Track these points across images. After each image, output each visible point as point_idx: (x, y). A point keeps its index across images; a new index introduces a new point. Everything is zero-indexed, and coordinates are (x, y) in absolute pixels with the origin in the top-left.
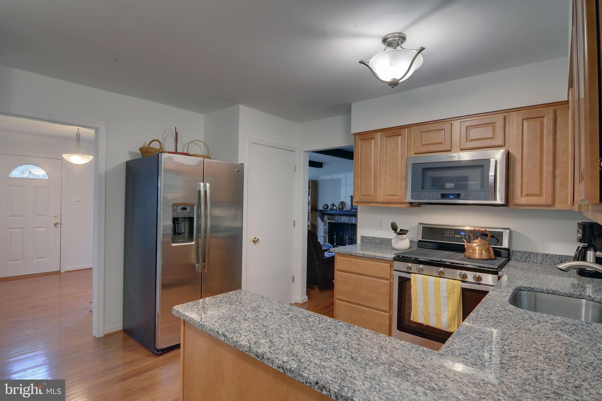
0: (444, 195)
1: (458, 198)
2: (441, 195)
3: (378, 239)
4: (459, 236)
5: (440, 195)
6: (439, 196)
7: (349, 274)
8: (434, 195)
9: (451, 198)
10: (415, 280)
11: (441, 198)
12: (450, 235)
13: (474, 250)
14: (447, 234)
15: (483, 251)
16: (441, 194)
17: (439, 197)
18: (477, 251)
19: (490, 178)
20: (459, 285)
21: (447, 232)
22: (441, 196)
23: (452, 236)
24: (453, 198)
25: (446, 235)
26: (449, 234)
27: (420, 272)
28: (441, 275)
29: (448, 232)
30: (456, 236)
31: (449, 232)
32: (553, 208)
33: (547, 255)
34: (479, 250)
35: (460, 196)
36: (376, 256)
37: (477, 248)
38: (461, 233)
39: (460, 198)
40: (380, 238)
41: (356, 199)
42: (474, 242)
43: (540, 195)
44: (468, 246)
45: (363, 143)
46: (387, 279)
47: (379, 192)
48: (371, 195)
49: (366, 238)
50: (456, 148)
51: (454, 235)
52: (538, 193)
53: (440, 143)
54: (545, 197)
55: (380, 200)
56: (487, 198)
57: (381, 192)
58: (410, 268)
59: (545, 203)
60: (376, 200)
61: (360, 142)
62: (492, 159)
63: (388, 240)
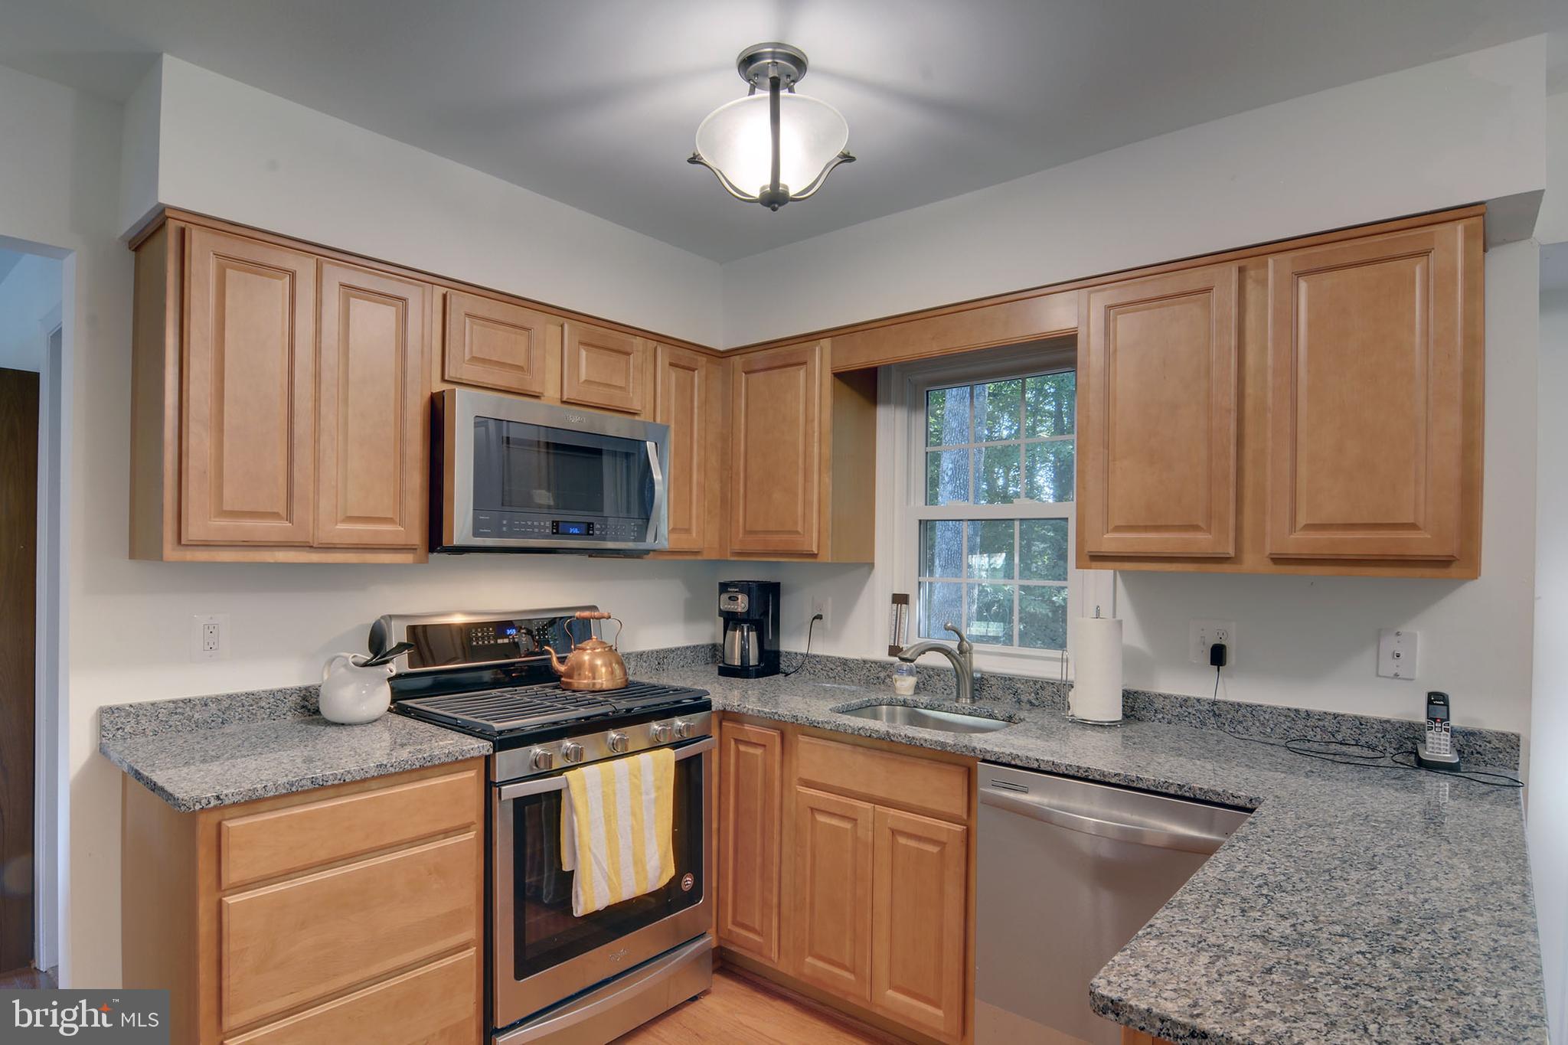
0: (560, 524)
1: (589, 534)
2: (553, 526)
3: (205, 703)
4: (506, 641)
5: (548, 524)
6: (547, 527)
8: (535, 523)
9: (573, 534)
10: (578, 790)
11: (553, 533)
12: (486, 642)
13: (593, 669)
14: (477, 639)
15: (615, 666)
16: (553, 522)
17: (547, 531)
18: (603, 670)
19: (656, 488)
21: (477, 634)
22: (553, 529)
23: (489, 642)
24: (578, 534)
25: (475, 643)
26: (483, 638)
27: (575, 758)
29: (480, 634)
30: (500, 641)
31: (483, 634)
32: (699, 558)
33: (641, 654)
34: (605, 665)
35: (593, 530)
37: (599, 663)
38: (509, 632)
39: (592, 535)
40: (217, 700)
41: (194, 530)
42: (584, 649)
43: (688, 531)
44: (562, 660)
45: (229, 271)
46: (464, 828)
47: (316, 507)
48: (275, 515)
49: (135, 712)
50: (551, 392)
51: (496, 639)
52: (687, 527)
53: (519, 368)
54: (694, 535)
55: (324, 536)
56: (641, 537)
57: (325, 504)
58: (549, 760)
59: (695, 547)
60: (300, 538)
61: (212, 264)
62: (648, 443)
63: (254, 698)
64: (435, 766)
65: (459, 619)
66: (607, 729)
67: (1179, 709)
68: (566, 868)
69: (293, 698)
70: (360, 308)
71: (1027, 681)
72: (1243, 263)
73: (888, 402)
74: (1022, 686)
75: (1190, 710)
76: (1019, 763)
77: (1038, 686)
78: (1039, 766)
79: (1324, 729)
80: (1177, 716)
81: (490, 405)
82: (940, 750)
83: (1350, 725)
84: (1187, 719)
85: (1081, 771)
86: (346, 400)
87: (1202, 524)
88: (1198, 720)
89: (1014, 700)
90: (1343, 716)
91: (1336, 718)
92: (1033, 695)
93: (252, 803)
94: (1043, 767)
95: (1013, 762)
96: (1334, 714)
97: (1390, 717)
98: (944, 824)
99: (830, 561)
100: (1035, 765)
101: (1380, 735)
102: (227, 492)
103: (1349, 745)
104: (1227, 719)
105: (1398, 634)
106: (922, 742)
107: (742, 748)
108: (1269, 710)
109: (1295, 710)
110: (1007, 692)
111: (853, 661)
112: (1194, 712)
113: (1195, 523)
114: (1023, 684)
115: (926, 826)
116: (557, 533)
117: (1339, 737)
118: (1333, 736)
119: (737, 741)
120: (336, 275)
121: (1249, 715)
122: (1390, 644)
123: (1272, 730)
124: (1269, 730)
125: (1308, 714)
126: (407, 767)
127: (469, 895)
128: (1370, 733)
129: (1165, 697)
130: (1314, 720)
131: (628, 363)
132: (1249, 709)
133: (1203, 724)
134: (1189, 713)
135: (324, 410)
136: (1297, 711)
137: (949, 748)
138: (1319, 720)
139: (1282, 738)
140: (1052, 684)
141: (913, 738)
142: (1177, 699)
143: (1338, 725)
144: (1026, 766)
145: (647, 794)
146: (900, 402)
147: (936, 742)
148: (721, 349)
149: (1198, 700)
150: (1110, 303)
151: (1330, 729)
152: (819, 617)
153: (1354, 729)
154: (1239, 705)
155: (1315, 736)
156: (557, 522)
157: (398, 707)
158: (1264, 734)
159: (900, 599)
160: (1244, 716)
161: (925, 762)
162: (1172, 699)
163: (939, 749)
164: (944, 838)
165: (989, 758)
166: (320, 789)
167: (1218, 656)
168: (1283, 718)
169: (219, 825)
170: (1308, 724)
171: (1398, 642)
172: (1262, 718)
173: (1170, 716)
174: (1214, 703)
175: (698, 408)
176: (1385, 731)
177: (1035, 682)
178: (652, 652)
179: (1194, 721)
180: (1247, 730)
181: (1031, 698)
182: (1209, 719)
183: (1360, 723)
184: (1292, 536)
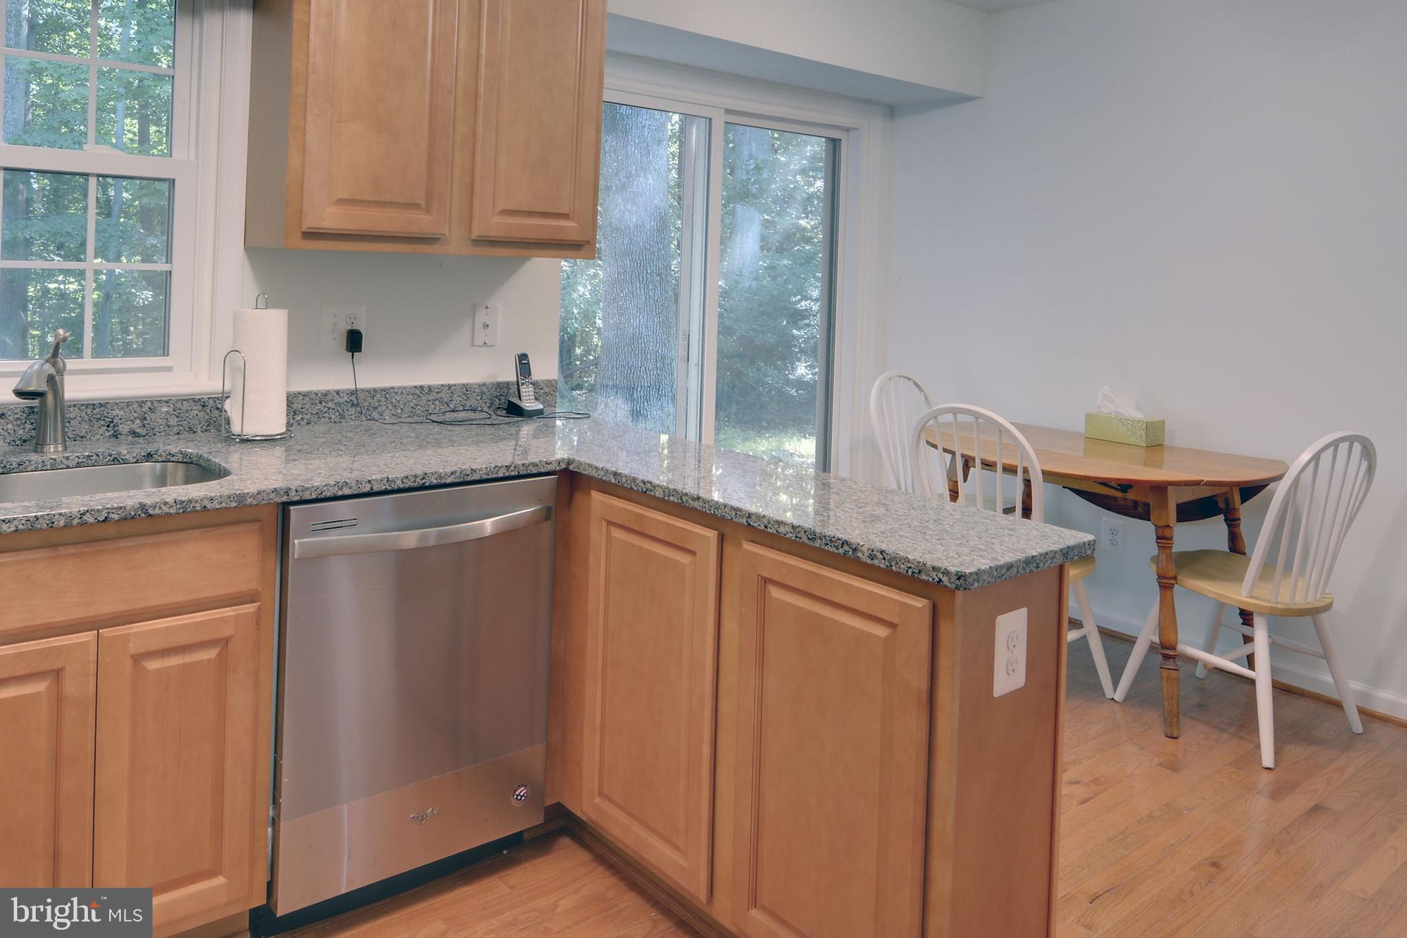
67: (319, 406)
71: (126, 403)
74: (121, 413)
75: (330, 405)
76: (347, 491)
77: (146, 408)
78: (372, 489)
79: (441, 401)
80: (317, 413)
82: (235, 507)
83: (459, 394)
84: (326, 415)
85: (418, 480)
87: (422, 202)
88: (337, 414)
89: (107, 434)
90: (455, 385)
91: (450, 388)
92: (138, 421)
94: (376, 488)
95: (340, 493)
96: (449, 385)
97: (485, 381)
98: (228, 612)
100: (367, 488)
101: (479, 398)
103: (459, 411)
104: (364, 407)
105: (487, 307)
106: (206, 503)
108: (400, 391)
109: (420, 387)
110: (97, 425)
112: (334, 406)
113: (416, 202)
114: (122, 408)
115: (199, 625)
117: (452, 406)
118: (448, 405)
121: (383, 399)
122: (481, 317)
123: (402, 410)
124: (399, 411)
125: (430, 388)
128: (473, 397)
129: (305, 395)
130: (434, 394)
132: (383, 393)
133: (342, 416)
134: (329, 408)
136: (422, 387)
137: (249, 500)
138: (438, 392)
139: (410, 416)
140: (167, 402)
141: (190, 501)
142: (317, 394)
143: (451, 395)
144: (356, 492)
147: (229, 497)
149: (338, 392)
151: (445, 400)
153: (463, 396)
154: (375, 390)
155: (435, 408)
158: (395, 415)
160: (379, 401)
161: (197, 533)
162: (312, 396)
163: (234, 504)
164: (228, 631)
165: (309, 497)
167: (354, 341)
168: (411, 397)
170: (430, 399)
171: (487, 314)
172: (394, 400)
173: (309, 416)
174: (354, 392)
176: (482, 393)
177: (141, 403)
179: (333, 416)
180: (382, 415)
181: (134, 426)
182: (348, 410)
183: (466, 388)
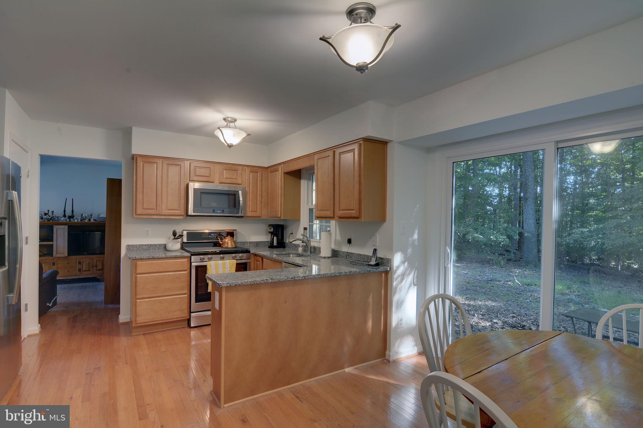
3: (146, 245)
4: (211, 236)
5: (212, 210)
7: (151, 275)
8: (209, 210)
9: (218, 212)
10: (210, 265)
13: (228, 243)
14: (204, 236)
15: (233, 243)
17: (212, 212)
18: (230, 244)
19: (240, 202)
20: (235, 262)
24: (220, 213)
26: (205, 236)
27: (210, 259)
28: (223, 259)
30: (209, 236)
32: (260, 218)
34: (230, 242)
35: (224, 212)
36: (177, 256)
37: (229, 242)
38: (212, 235)
40: (148, 245)
41: (138, 212)
42: (226, 239)
43: (256, 212)
44: (222, 242)
45: (145, 164)
46: (186, 270)
47: (162, 207)
48: (154, 209)
49: (133, 246)
50: (217, 181)
51: (208, 236)
52: (256, 210)
53: (208, 177)
54: (258, 213)
55: (163, 213)
56: (238, 213)
57: (164, 207)
58: (204, 259)
59: (258, 215)
60: (158, 213)
61: (142, 163)
62: (239, 191)
63: (155, 245)
64: (177, 257)
65: (207, 231)
66: (221, 254)
67: (343, 255)
68: (208, 282)
69: (163, 246)
70: (171, 168)
72: (334, 150)
73: (303, 179)
81: (197, 185)
83: (366, 257)
86: (168, 187)
93: (142, 259)
99: (283, 219)
102: (144, 205)
103: (366, 262)
104: (350, 256)
105: (375, 235)
107: (257, 262)
108: (355, 254)
111: (297, 244)
116: (214, 212)
119: (256, 261)
120: (166, 162)
123: (356, 259)
126: (171, 257)
127: (186, 284)
128: (369, 259)
131: (237, 173)
132: (353, 254)
135: (163, 189)
142: (343, 252)
145: (227, 269)
146: (305, 179)
148: (267, 166)
150: (318, 158)
152: (292, 233)
154: (351, 253)
156: (214, 210)
157: (182, 248)
159: (305, 229)
160: (352, 256)
166: (154, 259)
167: (349, 241)
168: (357, 256)
169: (136, 262)
171: (374, 237)
172: (354, 256)
174: (348, 253)
175: (259, 182)
178: (255, 242)
180: (352, 259)
182: (347, 257)
183: (368, 256)
184: (340, 212)
